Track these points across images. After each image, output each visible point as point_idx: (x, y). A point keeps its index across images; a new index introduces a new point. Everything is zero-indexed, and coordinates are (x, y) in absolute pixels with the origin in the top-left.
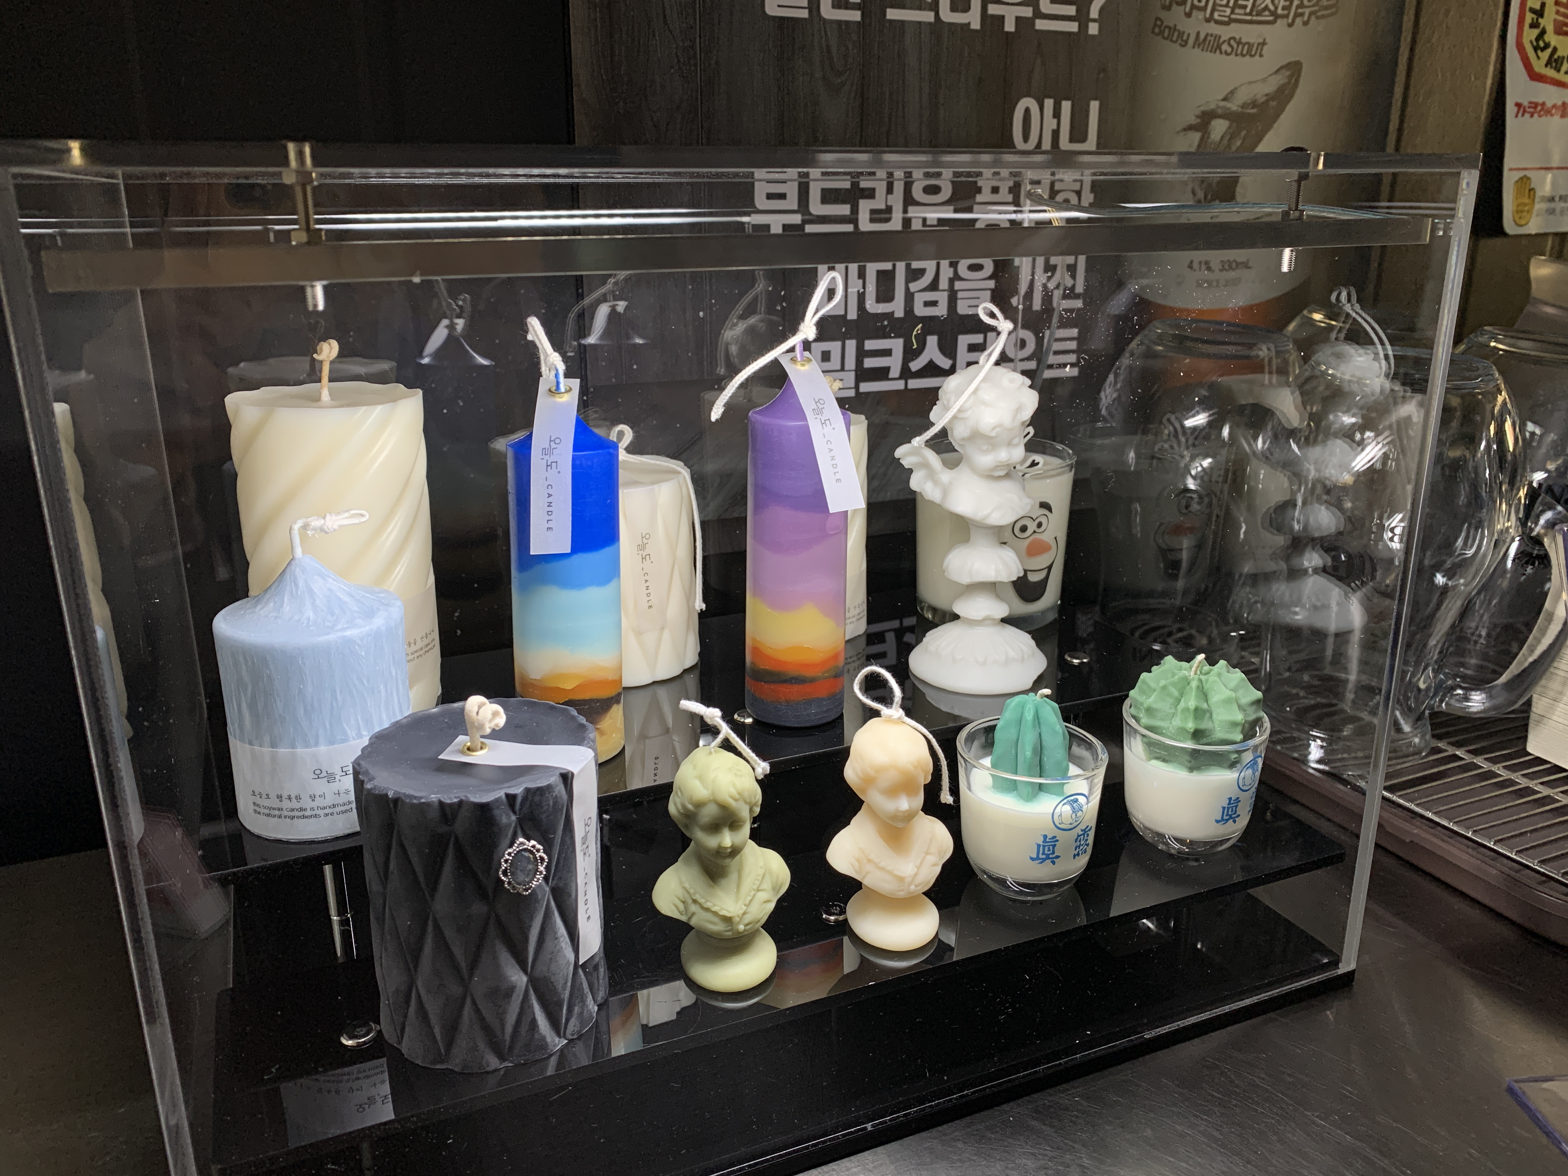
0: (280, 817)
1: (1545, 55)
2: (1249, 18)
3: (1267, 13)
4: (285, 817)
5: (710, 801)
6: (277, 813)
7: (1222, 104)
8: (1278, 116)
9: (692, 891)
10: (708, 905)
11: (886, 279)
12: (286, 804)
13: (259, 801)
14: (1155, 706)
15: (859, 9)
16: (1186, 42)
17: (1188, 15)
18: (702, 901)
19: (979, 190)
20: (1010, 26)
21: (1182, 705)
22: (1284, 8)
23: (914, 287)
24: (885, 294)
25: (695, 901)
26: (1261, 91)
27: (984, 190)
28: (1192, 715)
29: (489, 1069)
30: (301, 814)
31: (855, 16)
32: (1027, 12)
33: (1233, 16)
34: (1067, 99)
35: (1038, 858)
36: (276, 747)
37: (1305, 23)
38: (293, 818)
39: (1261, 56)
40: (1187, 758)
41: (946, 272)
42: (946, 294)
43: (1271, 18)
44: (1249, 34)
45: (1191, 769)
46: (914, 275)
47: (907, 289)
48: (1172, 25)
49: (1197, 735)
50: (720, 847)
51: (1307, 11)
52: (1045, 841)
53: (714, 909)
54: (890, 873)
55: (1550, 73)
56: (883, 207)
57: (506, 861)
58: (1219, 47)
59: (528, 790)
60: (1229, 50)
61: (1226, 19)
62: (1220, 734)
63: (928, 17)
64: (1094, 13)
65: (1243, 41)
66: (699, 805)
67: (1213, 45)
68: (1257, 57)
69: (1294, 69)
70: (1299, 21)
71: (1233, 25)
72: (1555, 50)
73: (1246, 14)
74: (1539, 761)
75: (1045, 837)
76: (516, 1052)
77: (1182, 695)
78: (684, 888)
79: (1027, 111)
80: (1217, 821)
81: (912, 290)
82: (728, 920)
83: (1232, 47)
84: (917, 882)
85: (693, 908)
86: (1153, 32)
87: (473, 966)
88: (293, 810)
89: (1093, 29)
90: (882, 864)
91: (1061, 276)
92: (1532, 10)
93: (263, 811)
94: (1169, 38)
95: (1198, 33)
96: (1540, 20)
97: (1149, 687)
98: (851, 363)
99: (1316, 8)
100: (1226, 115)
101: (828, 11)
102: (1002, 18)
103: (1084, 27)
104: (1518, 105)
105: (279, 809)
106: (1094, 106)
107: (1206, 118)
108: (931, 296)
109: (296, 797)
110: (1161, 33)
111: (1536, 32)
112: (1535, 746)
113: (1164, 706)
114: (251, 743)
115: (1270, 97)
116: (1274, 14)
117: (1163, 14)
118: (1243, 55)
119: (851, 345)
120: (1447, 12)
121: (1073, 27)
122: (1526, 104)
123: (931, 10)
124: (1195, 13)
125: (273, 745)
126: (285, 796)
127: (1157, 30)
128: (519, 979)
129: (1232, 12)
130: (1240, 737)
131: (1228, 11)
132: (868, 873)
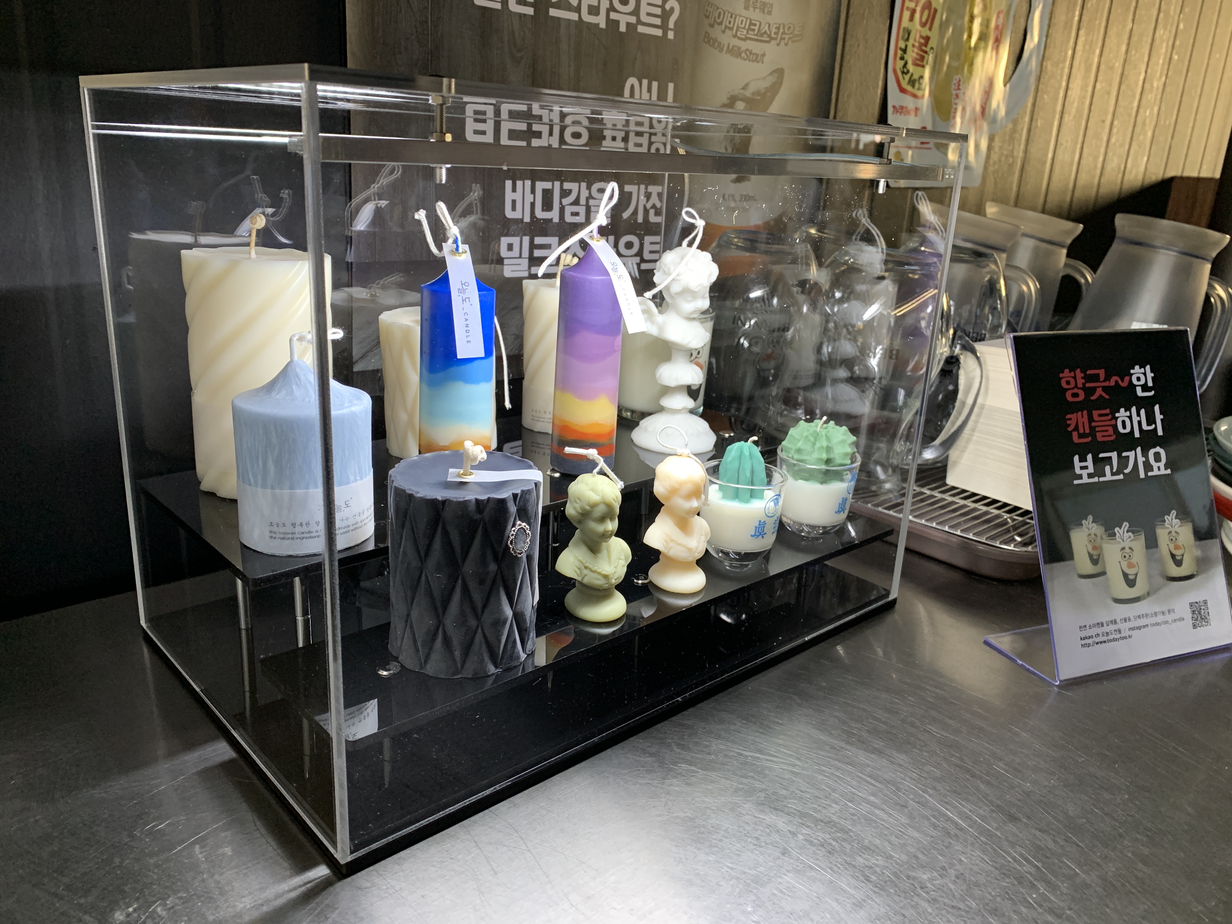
0: (293, 539)
1: (907, 77)
2: (756, 37)
3: (765, 35)
4: (297, 538)
5: (601, 503)
6: (290, 536)
7: (742, 92)
8: (771, 103)
9: (584, 561)
10: (595, 568)
11: (547, 195)
12: (298, 529)
13: (275, 529)
14: (802, 447)
15: (532, 7)
16: (722, 49)
17: (724, 32)
18: (591, 566)
19: (604, 138)
20: (623, 28)
21: (818, 445)
22: (775, 33)
23: (565, 201)
24: (547, 205)
25: (586, 568)
26: (763, 85)
27: (607, 138)
28: (825, 451)
29: (490, 673)
30: (308, 535)
31: (530, 11)
32: (633, 20)
33: (748, 36)
34: (655, 80)
35: (755, 535)
36: (294, 489)
37: (786, 45)
38: (303, 538)
39: (763, 62)
40: (821, 476)
41: (584, 194)
42: (584, 208)
43: (768, 39)
44: (756, 47)
45: (822, 483)
46: (565, 193)
47: (561, 203)
48: (714, 38)
49: (828, 461)
50: (605, 531)
51: (787, 37)
52: (760, 525)
53: (599, 571)
54: (684, 546)
55: (909, 88)
56: (546, 145)
57: (513, 535)
58: (740, 54)
59: (523, 491)
60: (746, 57)
61: (743, 37)
62: (839, 461)
63: (574, 16)
64: (671, 25)
65: (753, 52)
66: (594, 506)
67: (735, 52)
68: (760, 63)
69: (779, 73)
70: (783, 43)
71: (748, 41)
72: (912, 75)
73: (755, 35)
74: (954, 488)
75: (760, 521)
76: (504, 661)
77: (816, 440)
78: (580, 561)
79: (632, 87)
80: (836, 512)
81: (564, 204)
82: (606, 577)
83: (747, 55)
84: (698, 551)
85: (586, 572)
86: (704, 42)
87: (484, 607)
88: (303, 533)
89: (671, 35)
90: (680, 542)
91: (654, 199)
92: (901, 49)
93: (277, 536)
94: (713, 46)
95: (729, 45)
96: (905, 56)
97: (795, 438)
98: (526, 253)
99: (791, 36)
100: (744, 99)
101: (514, 7)
102: (617, 22)
103: (665, 33)
104: (894, 107)
105: (292, 533)
106: (671, 86)
107: (733, 100)
108: (575, 209)
109: (306, 524)
110: (708, 42)
111: (903, 62)
112: (951, 480)
113: (807, 447)
114: (273, 488)
115: (767, 90)
116: (769, 36)
117: (710, 30)
118: (753, 61)
119: (526, 239)
120: (859, 45)
121: (659, 32)
122: (898, 107)
123: (576, 12)
124: (727, 30)
125: (292, 488)
126: (298, 523)
127: (706, 40)
128: (509, 612)
129: (747, 33)
130: (849, 462)
131: (745, 32)
132: (671, 548)
